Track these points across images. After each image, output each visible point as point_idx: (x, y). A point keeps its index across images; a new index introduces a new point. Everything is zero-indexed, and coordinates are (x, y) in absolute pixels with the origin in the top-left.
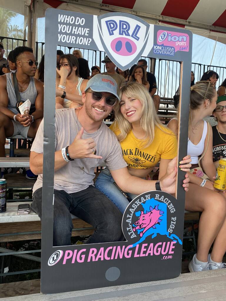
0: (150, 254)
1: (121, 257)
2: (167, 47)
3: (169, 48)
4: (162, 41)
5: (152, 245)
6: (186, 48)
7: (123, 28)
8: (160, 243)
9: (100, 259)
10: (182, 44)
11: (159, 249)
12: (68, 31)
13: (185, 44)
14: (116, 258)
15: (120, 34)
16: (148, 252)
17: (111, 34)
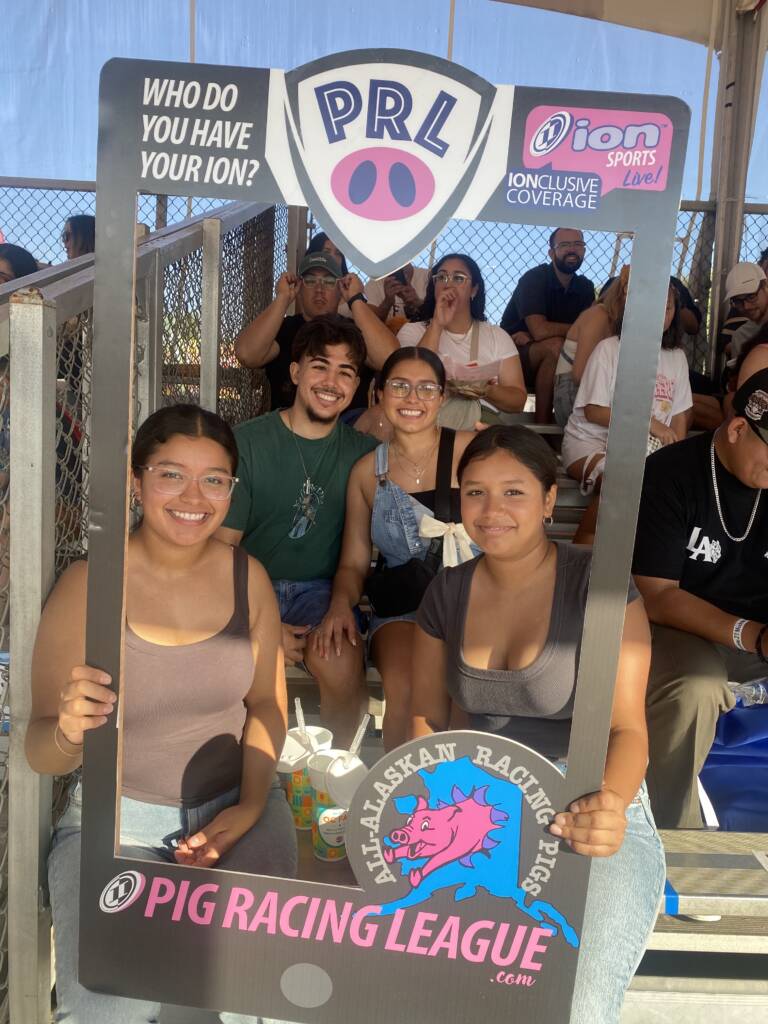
0: (444, 951)
1: (338, 938)
2: (564, 174)
3: (574, 182)
4: (545, 152)
5: (454, 921)
6: (654, 176)
7: (383, 111)
8: (490, 925)
9: (263, 927)
10: (635, 159)
11: (484, 944)
12: (178, 137)
13: (649, 160)
14: (320, 936)
15: (370, 134)
16: (439, 943)
17: (335, 136)
